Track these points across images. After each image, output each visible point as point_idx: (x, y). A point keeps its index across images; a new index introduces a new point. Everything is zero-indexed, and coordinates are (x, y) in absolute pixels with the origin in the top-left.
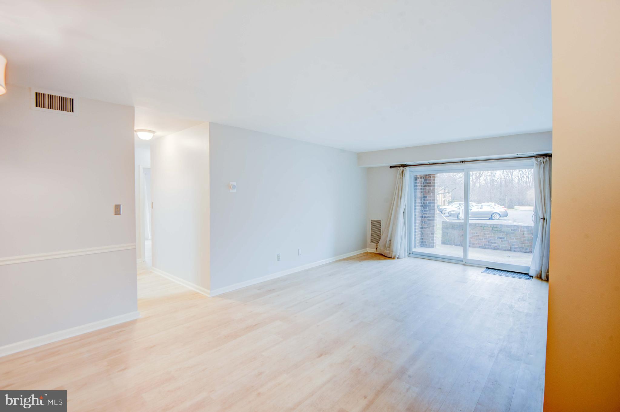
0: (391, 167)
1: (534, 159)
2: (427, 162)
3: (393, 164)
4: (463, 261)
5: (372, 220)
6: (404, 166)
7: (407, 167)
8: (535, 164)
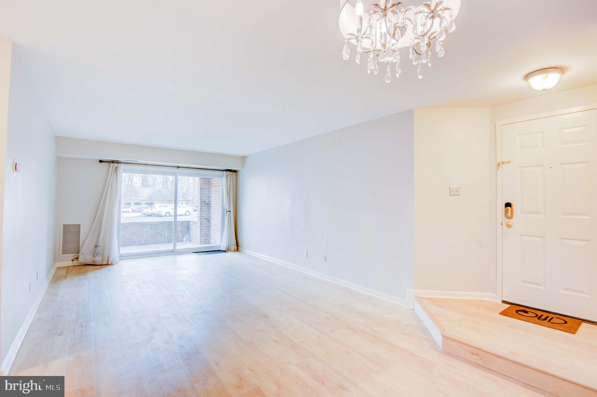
0: (101, 161)
1: (225, 172)
2: (144, 162)
3: (103, 159)
4: (173, 252)
5: (64, 225)
6: (118, 162)
7: (122, 164)
8: (225, 176)
